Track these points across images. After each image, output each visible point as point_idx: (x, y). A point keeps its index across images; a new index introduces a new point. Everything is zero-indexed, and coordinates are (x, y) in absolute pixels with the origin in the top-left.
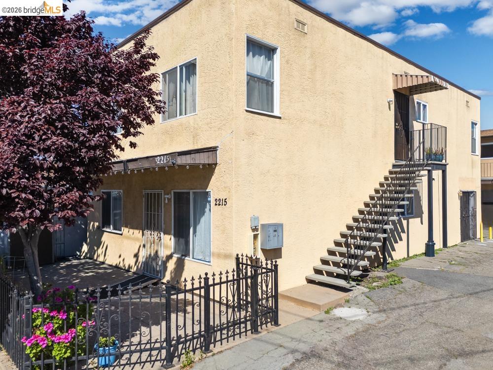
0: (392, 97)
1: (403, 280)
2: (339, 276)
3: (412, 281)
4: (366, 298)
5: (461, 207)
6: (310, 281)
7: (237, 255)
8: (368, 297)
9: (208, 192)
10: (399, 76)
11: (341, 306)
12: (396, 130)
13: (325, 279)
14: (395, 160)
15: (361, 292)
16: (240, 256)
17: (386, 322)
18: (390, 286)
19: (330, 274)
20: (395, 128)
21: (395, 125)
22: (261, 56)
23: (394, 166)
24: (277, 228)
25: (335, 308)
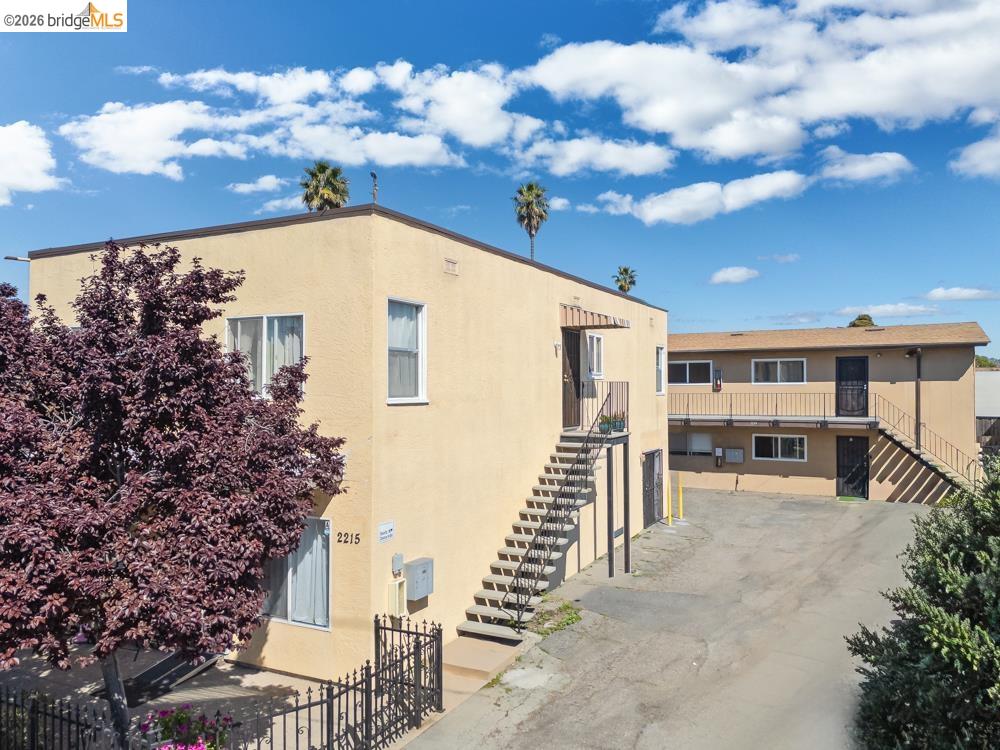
0: (559, 339)
1: (581, 614)
2: (501, 622)
3: (592, 614)
4: (541, 652)
5: (644, 477)
6: (462, 633)
7: (377, 616)
8: (544, 650)
9: (324, 521)
10: (568, 309)
11: (511, 667)
12: (564, 384)
13: (480, 627)
14: (564, 427)
15: (534, 642)
16: (380, 617)
17: (572, 685)
18: (567, 627)
19: (487, 620)
20: (564, 382)
21: (564, 378)
22: (402, 317)
23: (563, 438)
24: (426, 567)
25: (505, 672)
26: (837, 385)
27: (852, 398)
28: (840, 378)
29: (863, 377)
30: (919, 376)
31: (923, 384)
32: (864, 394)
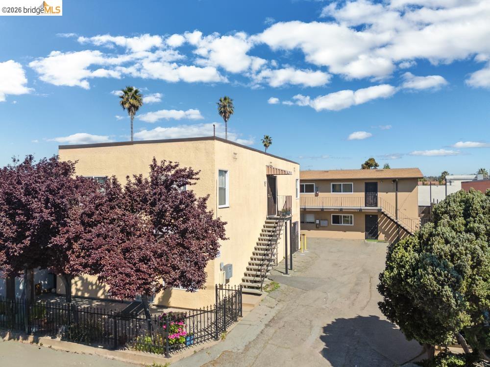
1: (279, 285)
3: (283, 285)
7: (216, 285)
8: (271, 297)
10: (269, 167)
12: (268, 198)
14: (268, 215)
15: (266, 295)
18: (276, 289)
21: (268, 195)
23: (267, 219)
24: (230, 267)
26: (366, 194)
27: (372, 200)
28: (366, 191)
29: (376, 191)
30: (397, 190)
31: (399, 194)
32: (376, 197)
